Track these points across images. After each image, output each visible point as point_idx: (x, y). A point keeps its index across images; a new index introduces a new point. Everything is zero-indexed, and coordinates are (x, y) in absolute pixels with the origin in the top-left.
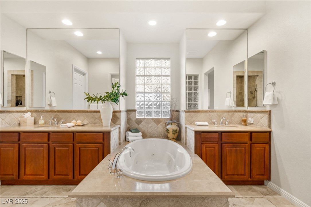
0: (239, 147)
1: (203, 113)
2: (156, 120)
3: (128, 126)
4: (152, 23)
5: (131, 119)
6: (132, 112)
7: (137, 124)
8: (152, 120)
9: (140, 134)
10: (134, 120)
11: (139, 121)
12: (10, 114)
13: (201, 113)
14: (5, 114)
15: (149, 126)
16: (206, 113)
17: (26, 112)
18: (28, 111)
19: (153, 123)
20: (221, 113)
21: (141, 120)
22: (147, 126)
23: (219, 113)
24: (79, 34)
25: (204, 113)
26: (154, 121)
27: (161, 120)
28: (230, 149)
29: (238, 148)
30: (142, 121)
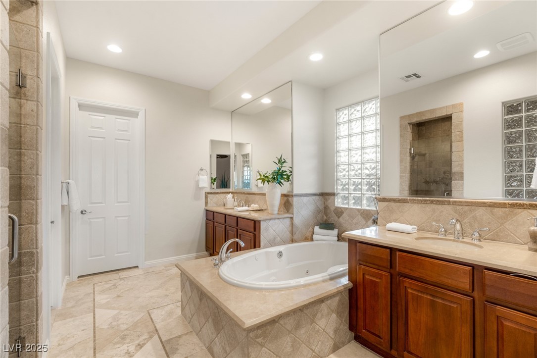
0: (443, 299)
1: (416, 204)
2: (364, 212)
3: (325, 217)
4: (316, 57)
5: (328, 207)
6: (329, 197)
7: (337, 215)
8: (357, 213)
9: (336, 232)
10: (332, 209)
11: (339, 212)
12: (217, 195)
13: (412, 205)
14: (213, 195)
15: (353, 221)
16: (423, 205)
17: (228, 193)
18: (230, 192)
19: (360, 217)
20: (467, 208)
21: (342, 210)
22: (350, 221)
23: (461, 207)
24: (266, 101)
25: (420, 205)
26: (361, 214)
27: (373, 213)
28: (418, 295)
29: (440, 301)
30: (343, 213)
